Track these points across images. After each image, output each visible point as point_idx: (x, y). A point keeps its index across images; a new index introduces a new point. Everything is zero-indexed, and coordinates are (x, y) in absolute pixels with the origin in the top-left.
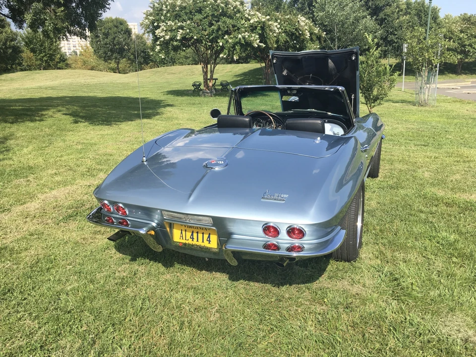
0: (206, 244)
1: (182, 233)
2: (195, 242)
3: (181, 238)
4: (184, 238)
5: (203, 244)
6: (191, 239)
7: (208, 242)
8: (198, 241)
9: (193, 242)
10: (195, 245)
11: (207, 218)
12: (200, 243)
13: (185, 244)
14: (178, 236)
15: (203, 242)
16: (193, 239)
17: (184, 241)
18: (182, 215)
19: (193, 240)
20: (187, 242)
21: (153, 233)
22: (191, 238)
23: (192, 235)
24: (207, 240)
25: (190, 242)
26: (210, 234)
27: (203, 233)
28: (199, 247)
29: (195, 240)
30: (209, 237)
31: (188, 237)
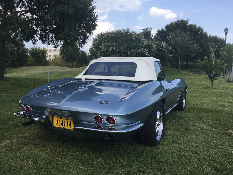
0: (69, 128)
1: (57, 122)
2: (63, 127)
3: (57, 125)
4: (58, 125)
5: (67, 128)
6: (62, 125)
7: (70, 127)
8: (65, 126)
9: (62, 127)
10: (63, 128)
11: (67, 112)
13: (59, 128)
14: (56, 123)
15: (67, 126)
17: (58, 126)
18: (55, 110)
19: (62, 126)
20: (60, 126)
21: (44, 122)
22: (61, 124)
23: (62, 123)
24: (69, 126)
25: (61, 126)
26: (71, 122)
27: (67, 122)
28: (66, 129)
29: (64, 125)
30: (70, 124)
31: (60, 124)
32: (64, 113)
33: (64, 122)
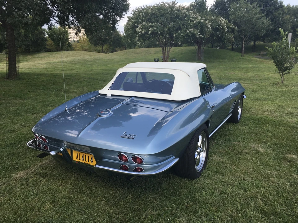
0: (90, 163)
1: (77, 155)
2: (84, 162)
3: (77, 158)
4: (79, 159)
5: (88, 163)
7: (91, 162)
8: (86, 161)
9: (83, 161)
13: (79, 162)
14: (76, 157)
15: (89, 162)
16: (83, 159)
17: (78, 161)
19: (83, 160)
20: (80, 161)
21: (62, 155)
23: (83, 157)
25: (82, 161)
26: (92, 157)
27: (89, 156)
28: (86, 164)
29: (84, 160)
30: (92, 159)
31: (81, 158)
32: (84, 149)
33: (85, 156)
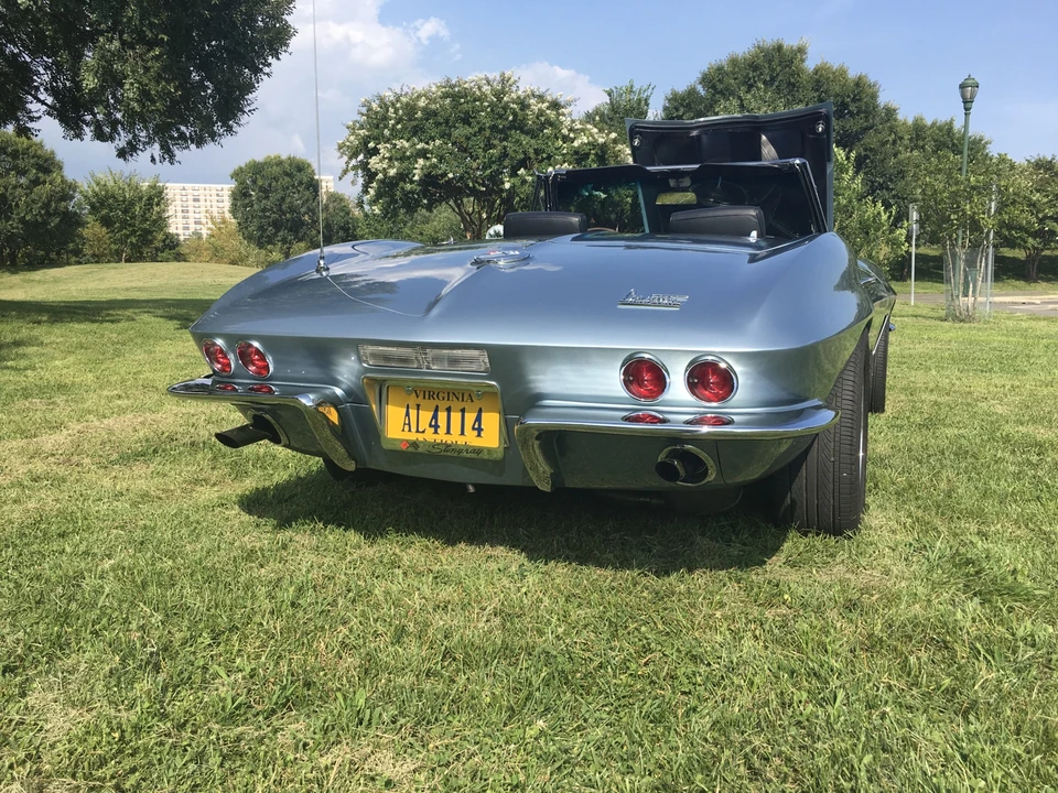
0: (471, 439)
1: (407, 414)
2: (442, 437)
3: (407, 428)
4: (414, 429)
5: (461, 441)
6: (433, 430)
7: (476, 433)
8: (448, 432)
9: (436, 436)
10: (441, 444)
11: (475, 353)
12: (455, 438)
13: (415, 444)
14: (399, 424)
15: (462, 433)
16: (436, 427)
17: (413, 436)
18: (409, 350)
19: (436, 432)
20: (420, 437)
21: (334, 416)
22: (431, 426)
23: (435, 417)
24: (474, 429)
25: (429, 436)
26: (481, 411)
27: (463, 410)
29: (442, 430)
30: (479, 419)
31: (424, 424)
33: (445, 413)
